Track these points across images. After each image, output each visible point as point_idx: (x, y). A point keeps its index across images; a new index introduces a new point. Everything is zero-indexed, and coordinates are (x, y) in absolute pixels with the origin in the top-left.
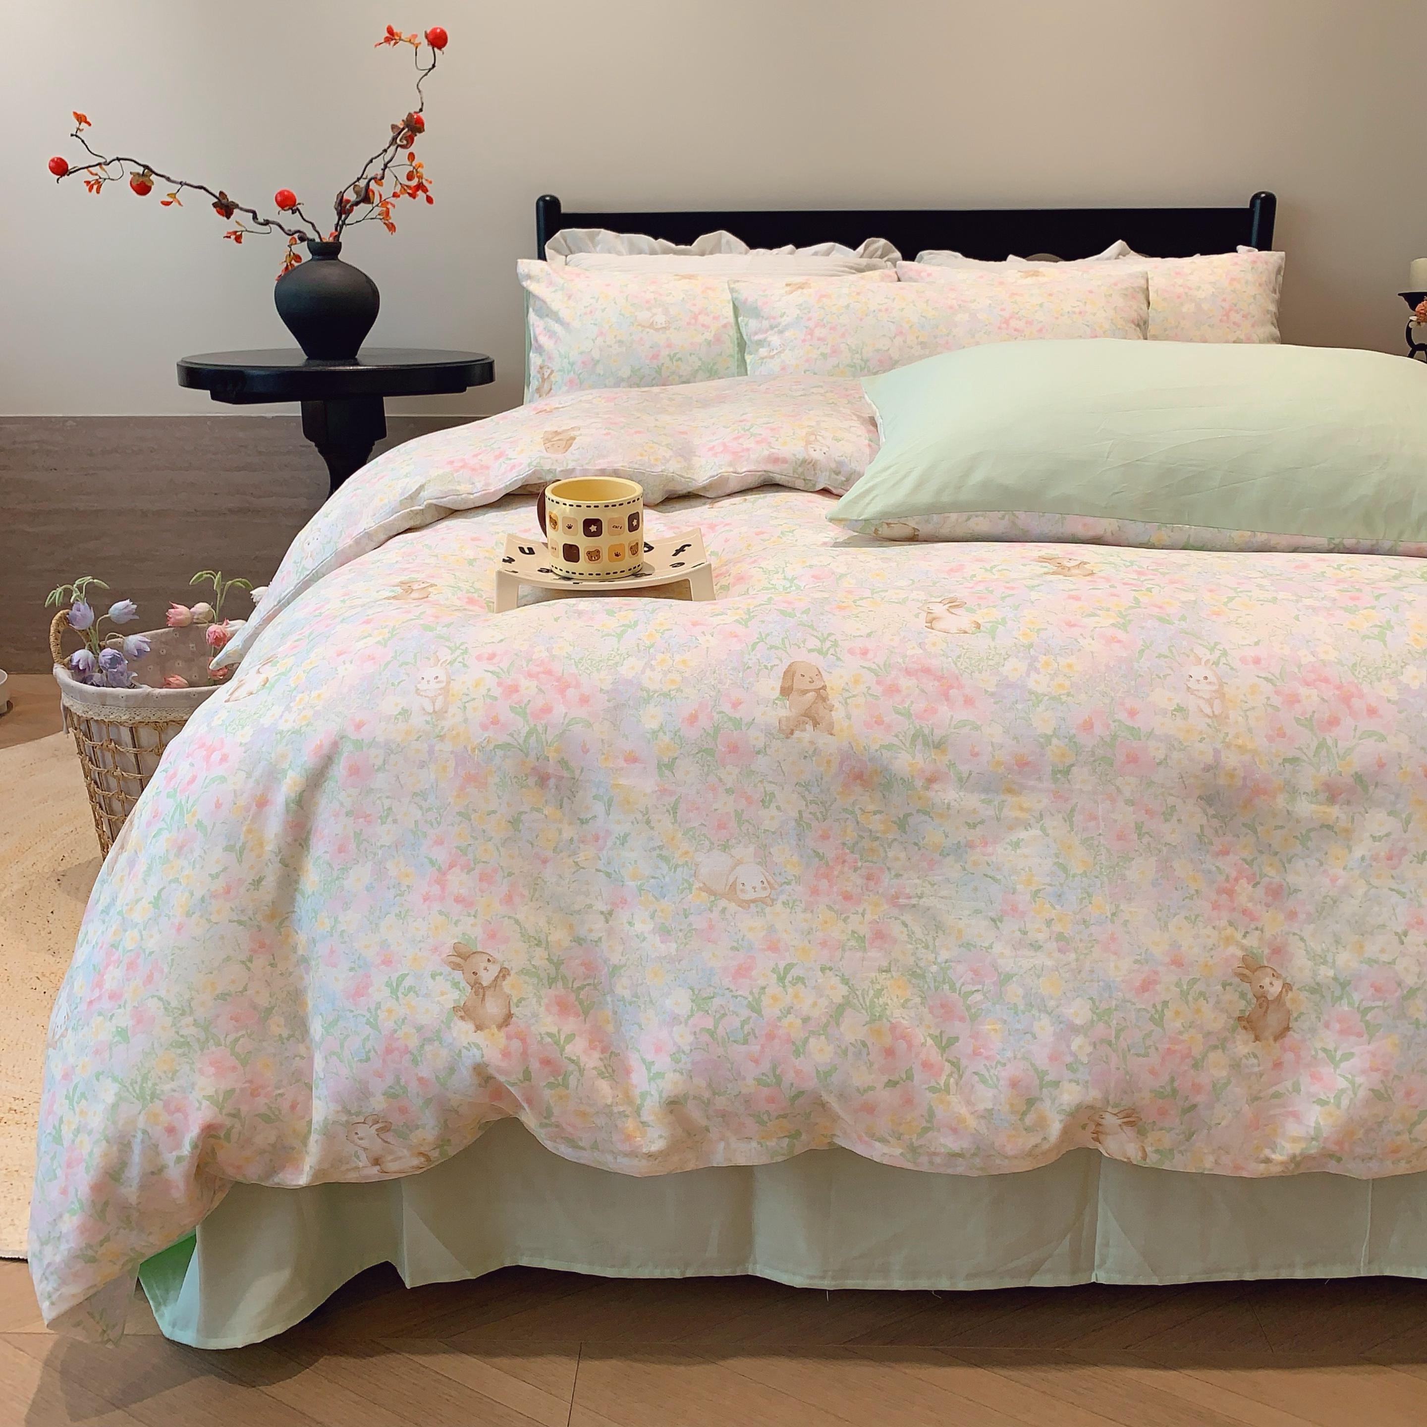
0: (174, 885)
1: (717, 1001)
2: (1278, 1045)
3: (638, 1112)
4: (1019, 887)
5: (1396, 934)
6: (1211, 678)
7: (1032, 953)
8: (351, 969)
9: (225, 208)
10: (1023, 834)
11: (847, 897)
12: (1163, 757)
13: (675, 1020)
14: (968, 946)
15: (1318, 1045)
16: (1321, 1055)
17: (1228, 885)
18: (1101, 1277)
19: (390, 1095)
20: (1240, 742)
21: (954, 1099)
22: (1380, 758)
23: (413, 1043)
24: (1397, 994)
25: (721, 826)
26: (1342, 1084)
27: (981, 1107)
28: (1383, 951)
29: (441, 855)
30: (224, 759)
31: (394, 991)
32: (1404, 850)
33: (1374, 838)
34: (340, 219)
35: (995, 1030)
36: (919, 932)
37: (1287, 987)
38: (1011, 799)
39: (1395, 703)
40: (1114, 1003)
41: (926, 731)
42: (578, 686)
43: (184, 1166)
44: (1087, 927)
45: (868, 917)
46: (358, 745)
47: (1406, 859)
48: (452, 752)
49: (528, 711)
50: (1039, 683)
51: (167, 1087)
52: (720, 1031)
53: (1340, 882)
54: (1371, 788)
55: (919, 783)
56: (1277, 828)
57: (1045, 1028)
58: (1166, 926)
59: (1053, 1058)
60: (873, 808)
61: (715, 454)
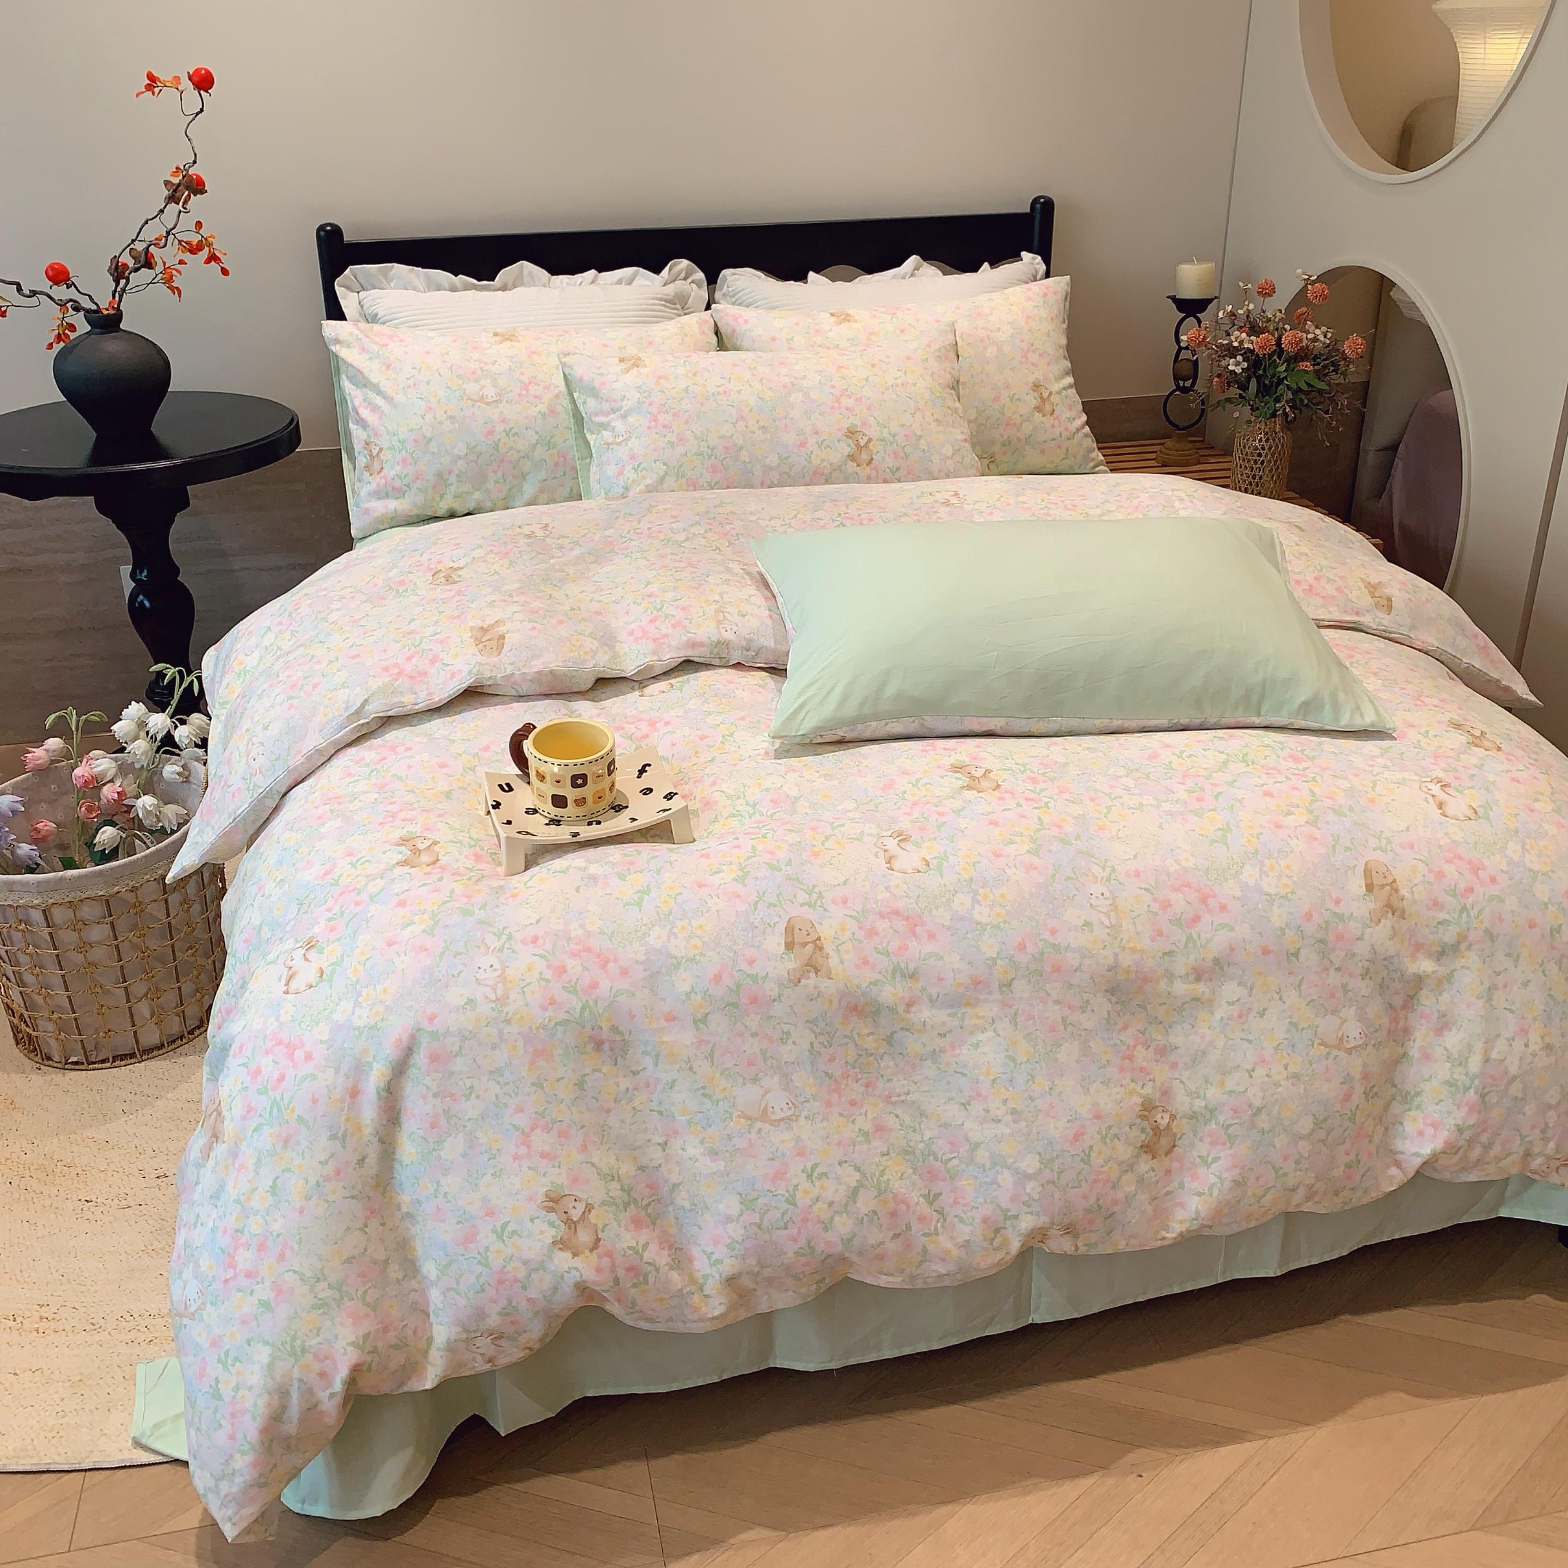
0: (287, 1175)
1: (761, 1201)
3: (701, 1289)
4: (981, 1078)
5: (1247, 1071)
6: (1107, 894)
7: (994, 1126)
8: (458, 1223)
10: (981, 1037)
11: (853, 1103)
12: (1078, 964)
13: (728, 1219)
14: (945, 1125)
15: (1196, 1154)
16: (1198, 1160)
17: (1128, 1053)
18: (1036, 1318)
19: (503, 1314)
20: (1131, 945)
21: (941, 1238)
22: (1230, 945)
23: (521, 1274)
24: (1250, 1113)
25: (750, 1064)
26: (1213, 1179)
27: (960, 1240)
28: (1238, 1084)
29: (522, 1121)
30: (309, 1057)
31: (500, 1236)
32: (1250, 1009)
33: (1229, 1004)
34: (117, 286)
35: (970, 1184)
36: (907, 1120)
38: (969, 1010)
39: (1239, 899)
40: (1055, 1153)
41: (902, 965)
42: (615, 961)
43: (338, 1400)
44: (1033, 1101)
45: (870, 1116)
46: (435, 1035)
47: (1251, 1016)
48: (519, 1033)
49: (578, 989)
50: (982, 914)
51: (314, 1342)
52: (766, 1223)
53: (1208, 1038)
54: (1225, 967)
55: (901, 1009)
56: (1160, 1005)
57: (1006, 1179)
58: (1088, 1090)
59: (1013, 1199)
60: (867, 1031)
61: (636, 640)
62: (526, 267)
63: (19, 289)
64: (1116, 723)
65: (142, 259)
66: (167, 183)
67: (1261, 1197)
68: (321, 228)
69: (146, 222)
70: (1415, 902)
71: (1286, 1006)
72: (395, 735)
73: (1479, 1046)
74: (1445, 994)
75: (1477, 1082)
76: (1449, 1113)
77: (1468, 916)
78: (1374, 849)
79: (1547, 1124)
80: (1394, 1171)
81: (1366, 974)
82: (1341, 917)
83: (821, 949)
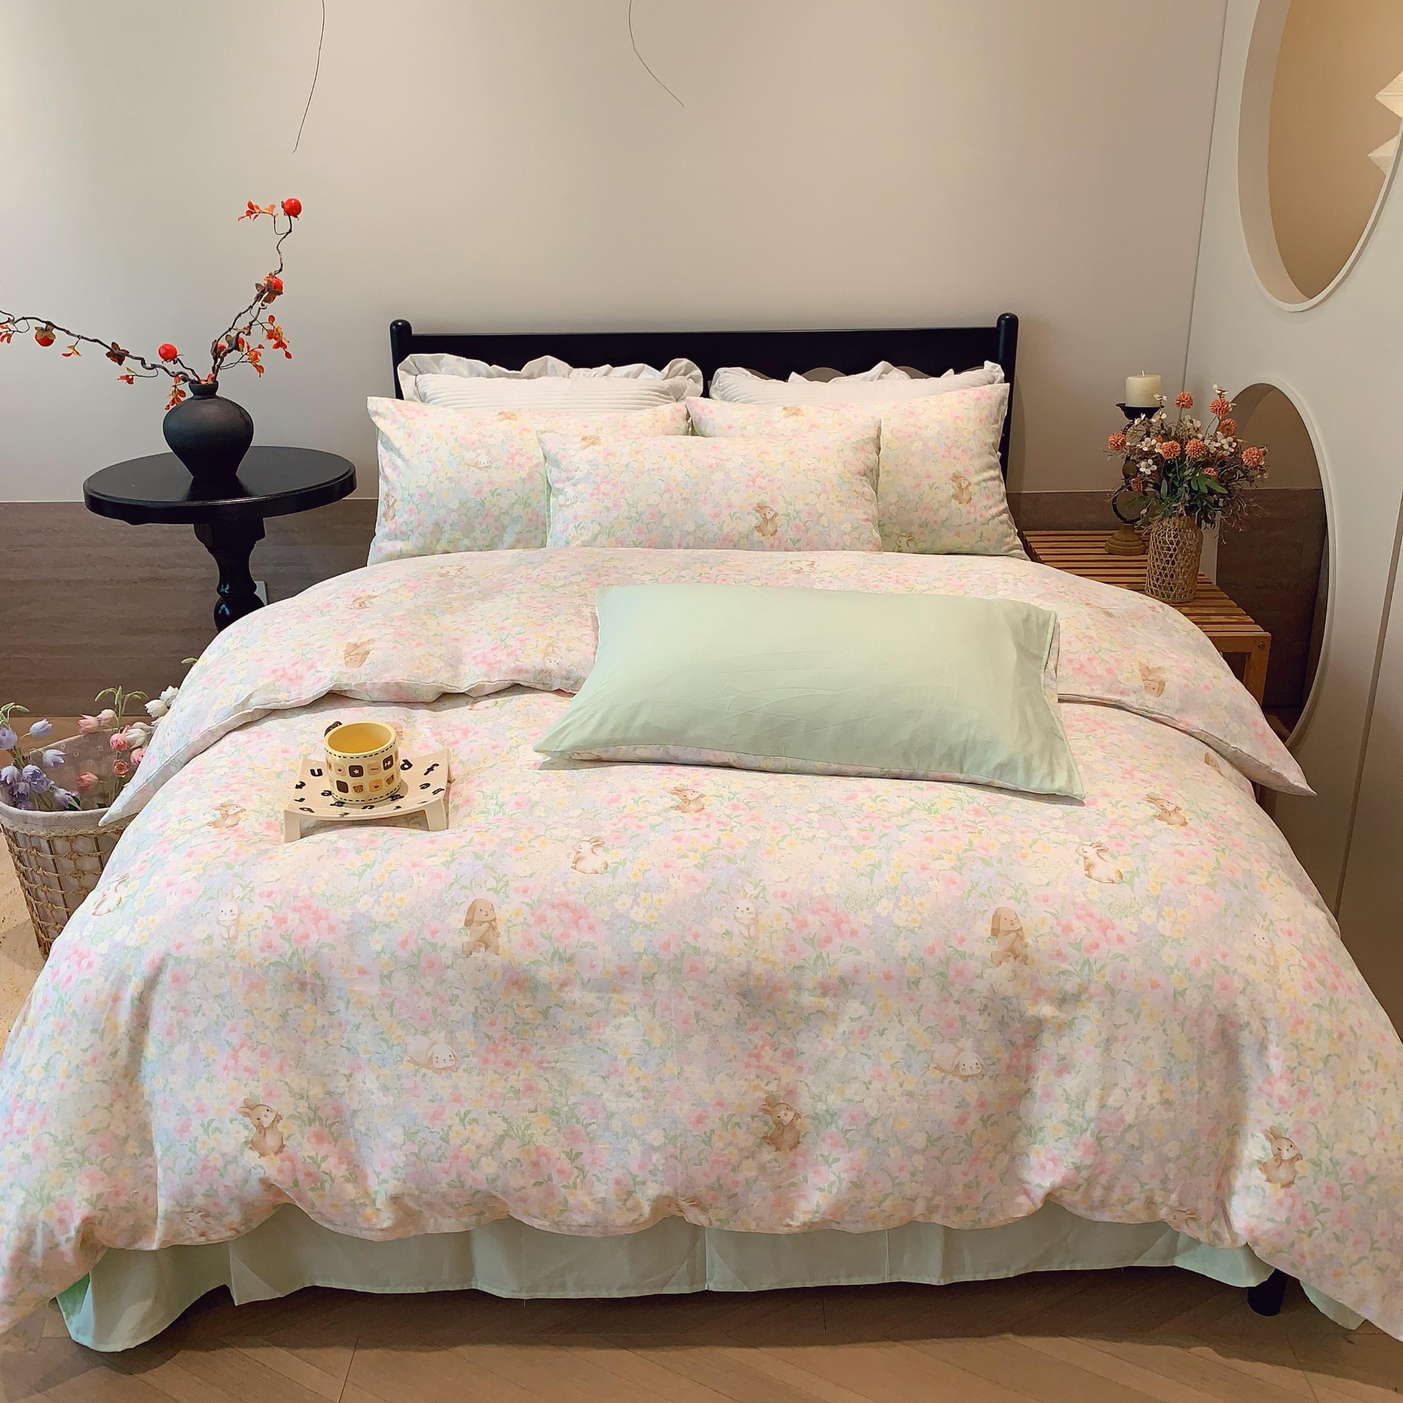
0: (58, 1056)
1: (420, 1135)
2: (792, 1153)
3: (374, 1202)
4: (619, 1056)
5: (865, 1083)
6: (752, 910)
7: (627, 1099)
8: (178, 1114)
9: (117, 355)
10: (623, 1020)
11: (508, 1063)
12: (713, 967)
13: (394, 1147)
14: (587, 1094)
15: (818, 1153)
16: (820, 1159)
17: (756, 1051)
18: (711, 1286)
19: (207, 1195)
20: (765, 956)
21: (579, 1192)
22: (856, 967)
23: (220, 1164)
24: (865, 1122)
25: (423, 1018)
26: (832, 1178)
27: (597, 1196)
28: (856, 1094)
29: (235, 1039)
30: (90, 965)
31: (206, 1131)
32: (870, 1027)
33: (852, 1020)
34: (216, 362)
35: (605, 1148)
36: (555, 1084)
37: (797, 1116)
38: (615, 996)
39: (869, 927)
40: (678, 1132)
41: (561, 950)
42: (327, 918)
43: (72, 1244)
44: (662, 1082)
45: (522, 1077)
46: (178, 960)
47: (871, 1033)
48: (240, 968)
49: (292, 938)
50: (638, 915)
51: (58, 1193)
52: (423, 1154)
53: (829, 1048)
54: (850, 986)
55: (555, 987)
56: (789, 1012)
57: (635, 1147)
58: (713, 1080)
59: (641, 1167)
60: (525, 1003)
61: (476, 664)
62: (551, 361)
63: (143, 363)
64: (834, 767)
65: (234, 343)
66: (258, 285)
67: (881, 1202)
68: (394, 323)
69: (240, 315)
70: (1038, 951)
71: (905, 1029)
72: (271, 725)
73: (1096, 1092)
74: (1065, 1040)
75: (1092, 1125)
76: (1067, 1150)
77: (1090, 970)
78: (1009, 898)
79: (1166, 1175)
80: (1022, 1199)
81: (984, 1011)
82: (963, 955)
83: (494, 929)
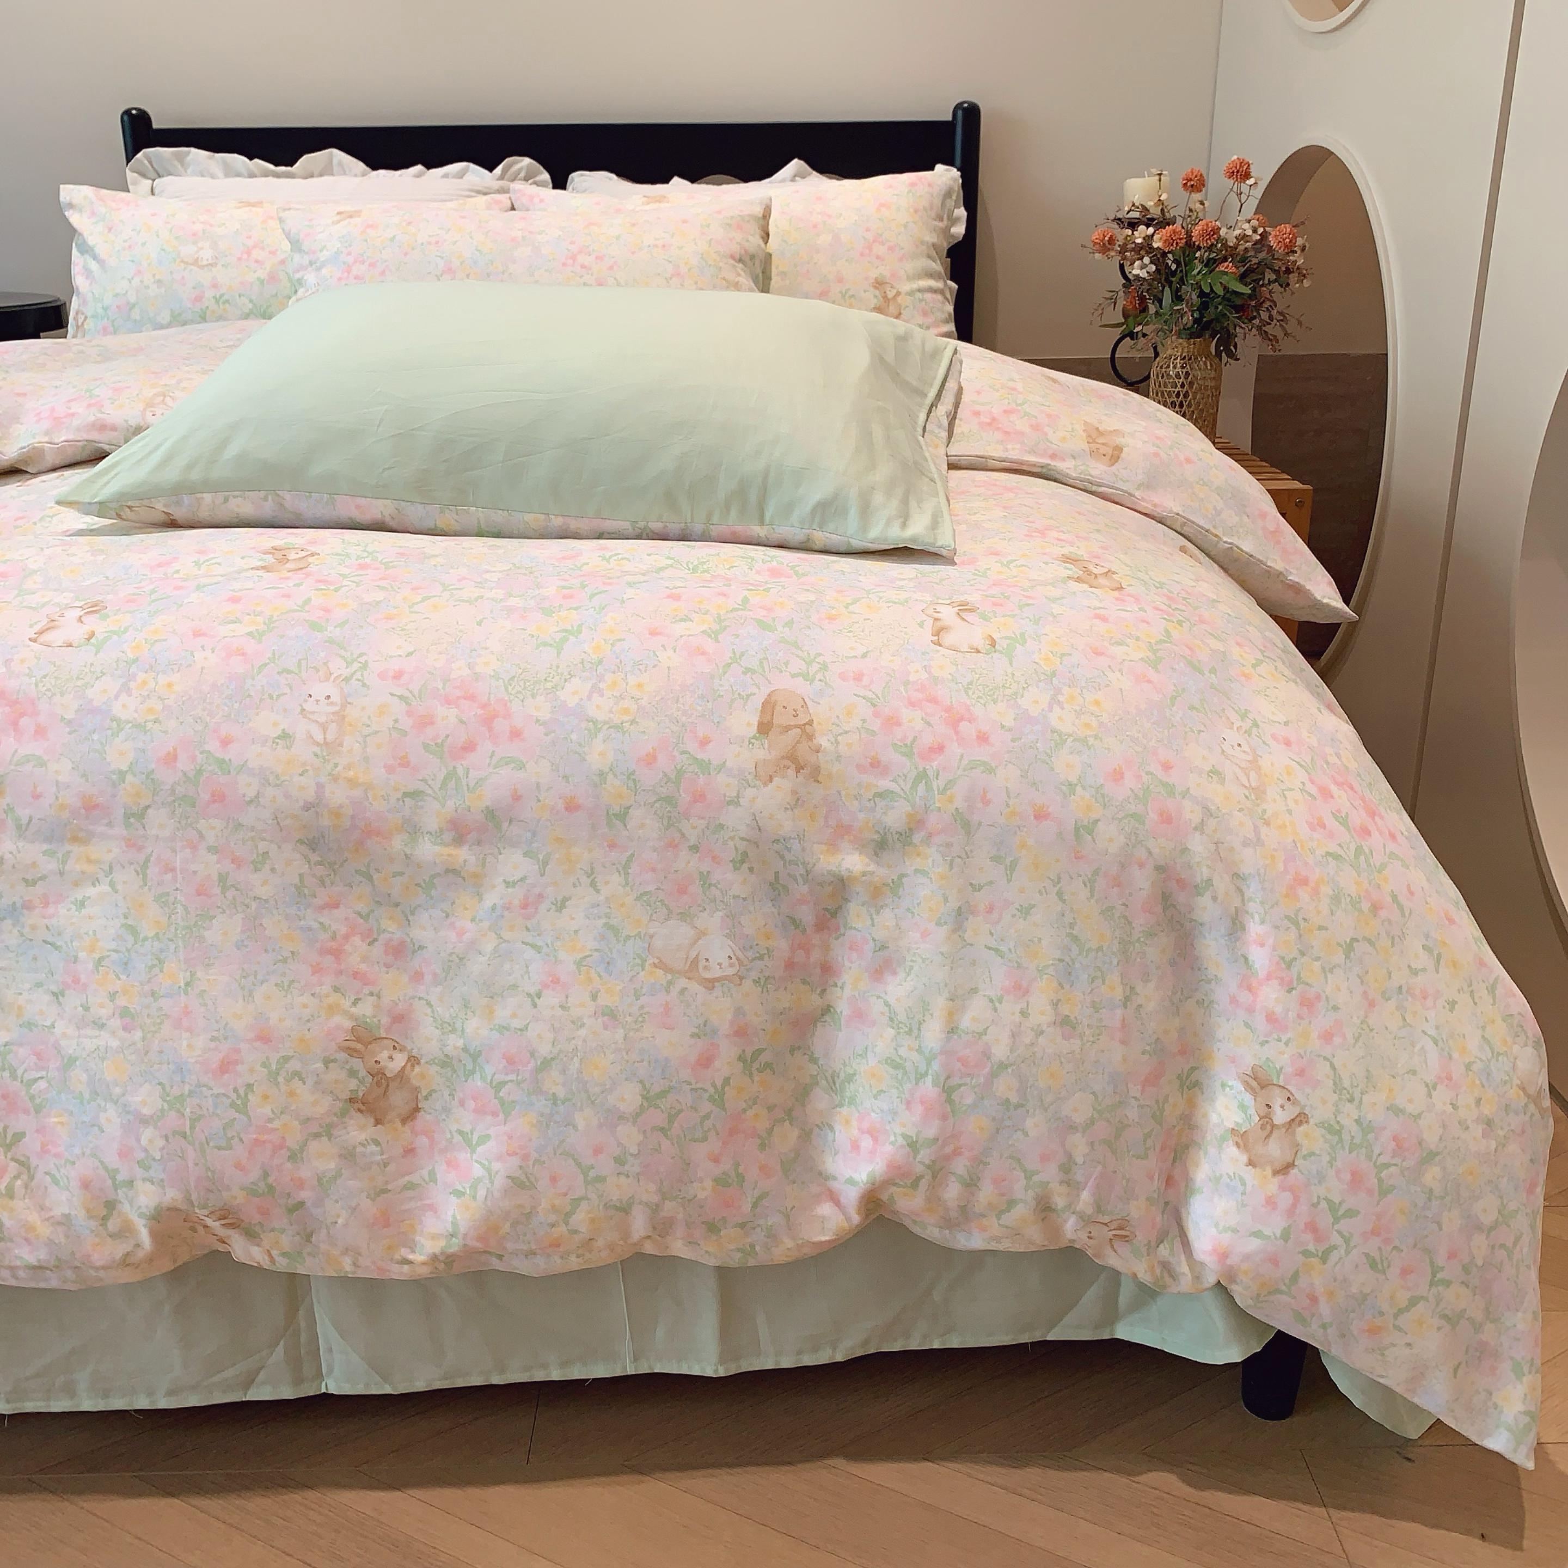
2: (407, 1128)
4: (82, 955)
5: (529, 995)
6: (335, 698)
7: (96, 1033)
10: (91, 891)
12: (253, 794)
14: (30, 1025)
15: (454, 1127)
16: (458, 1138)
17: (334, 944)
18: (333, 1386)
20: (351, 774)
21: (18, 1204)
22: (516, 790)
24: (531, 1066)
26: (478, 1171)
27: (58, 1212)
28: (514, 1016)
32: (541, 896)
33: (507, 884)
35: (62, 1123)
37: (414, 1060)
38: (76, 849)
39: (544, 724)
40: (187, 1088)
44: (156, 999)
47: (543, 907)
50: (125, 708)
53: (467, 937)
54: (506, 825)
56: (395, 875)
57: (111, 1118)
58: (251, 995)
59: (124, 1154)
62: (337, 155)
67: (568, 1215)
68: (127, 112)
70: (839, 758)
71: (602, 898)
73: (940, 1003)
74: (887, 913)
75: (936, 1066)
76: (894, 1113)
77: (929, 788)
78: (794, 676)
79: (1070, 1156)
81: (742, 862)
82: (705, 766)
